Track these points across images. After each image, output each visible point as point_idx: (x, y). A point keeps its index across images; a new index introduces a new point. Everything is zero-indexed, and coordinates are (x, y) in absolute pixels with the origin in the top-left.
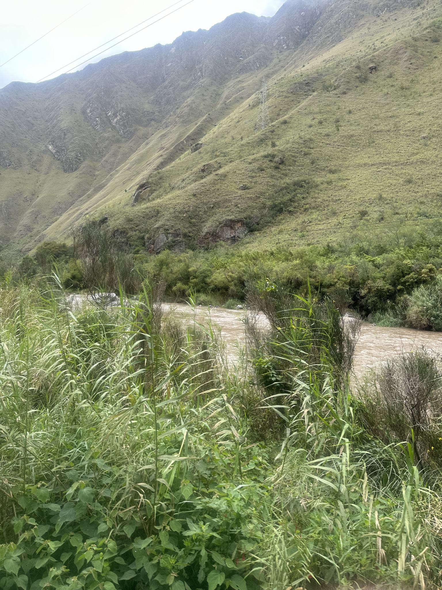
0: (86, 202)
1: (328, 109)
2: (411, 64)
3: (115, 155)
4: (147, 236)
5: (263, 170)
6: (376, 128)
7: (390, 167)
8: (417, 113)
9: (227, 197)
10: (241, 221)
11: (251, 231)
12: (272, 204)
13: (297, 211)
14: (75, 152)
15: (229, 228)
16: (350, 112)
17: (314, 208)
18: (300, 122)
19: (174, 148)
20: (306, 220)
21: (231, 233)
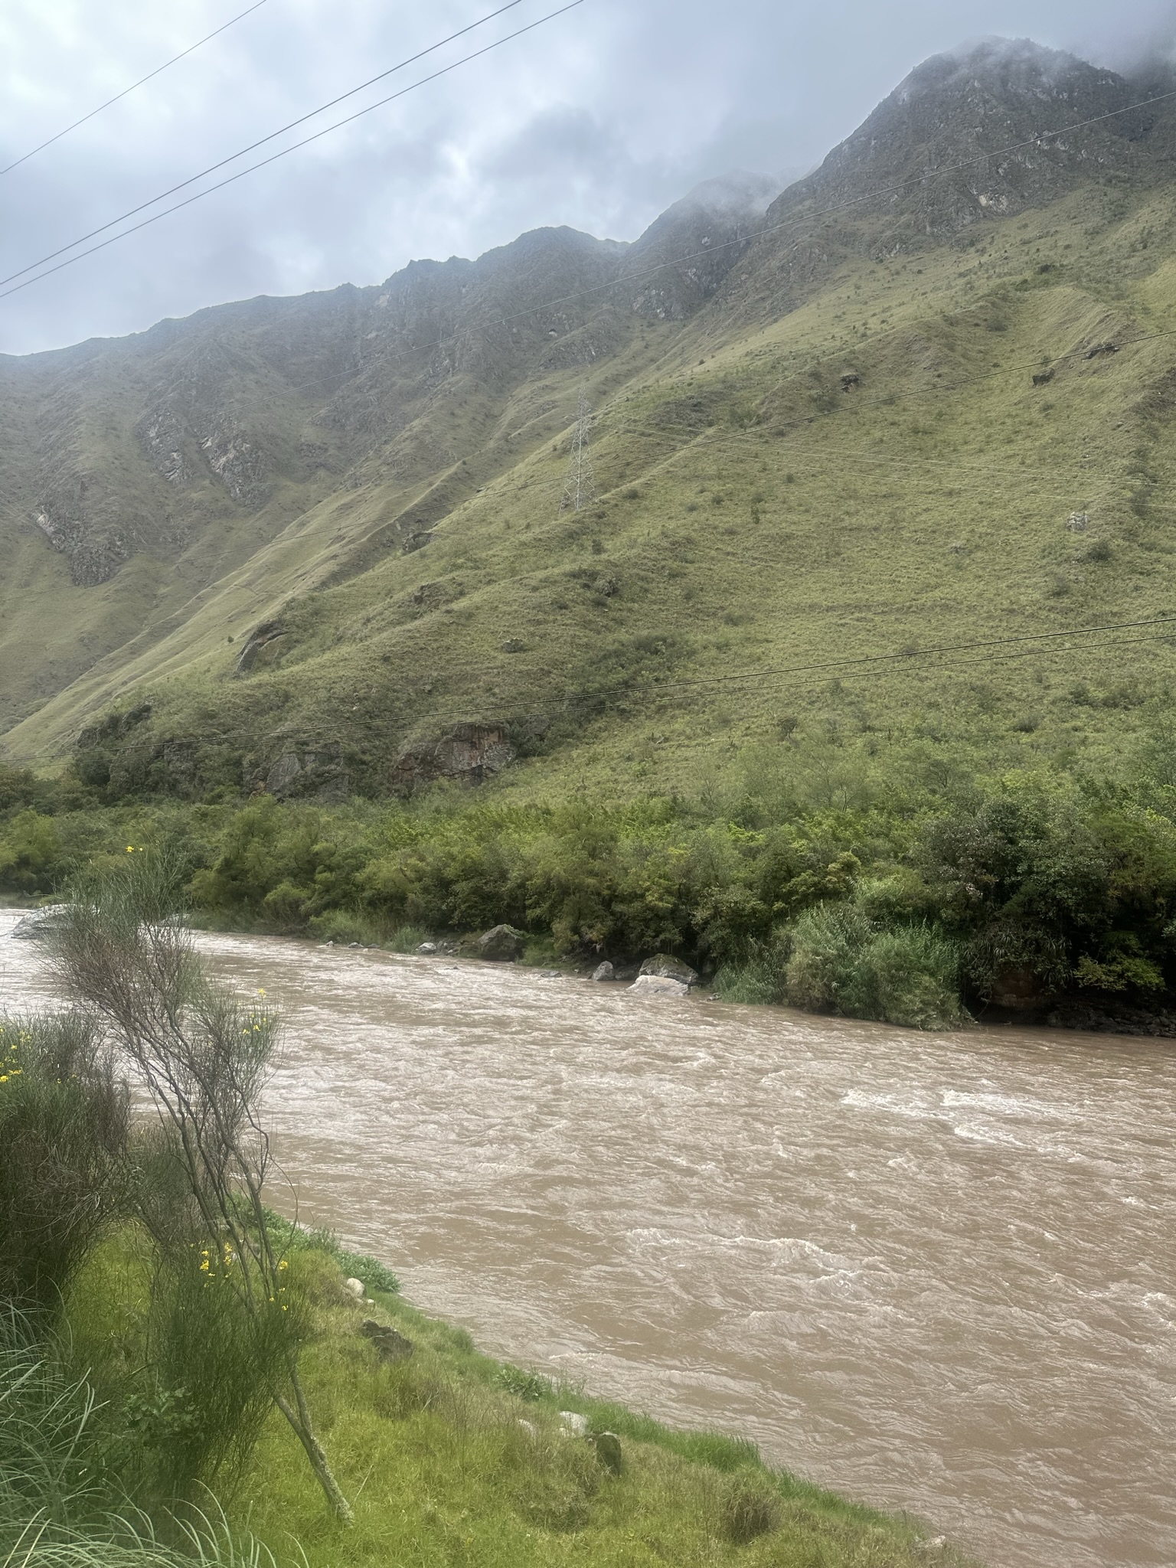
0: (125, 664)
1: (739, 468)
2: (939, 376)
3: (214, 547)
4: (250, 757)
5: (566, 607)
6: (847, 521)
7: (870, 615)
8: (946, 490)
9: (468, 668)
10: (498, 728)
11: (524, 753)
12: (579, 689)
13: (639, 711)
14: (107, 535)
15: (467, 746)
16: (790, 479)
17: (680, 706)
18: (668, 497)
19: (369, 540)
20: (657, 735)
21: (471, 758)
